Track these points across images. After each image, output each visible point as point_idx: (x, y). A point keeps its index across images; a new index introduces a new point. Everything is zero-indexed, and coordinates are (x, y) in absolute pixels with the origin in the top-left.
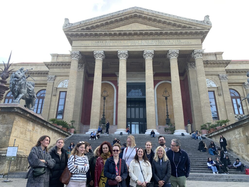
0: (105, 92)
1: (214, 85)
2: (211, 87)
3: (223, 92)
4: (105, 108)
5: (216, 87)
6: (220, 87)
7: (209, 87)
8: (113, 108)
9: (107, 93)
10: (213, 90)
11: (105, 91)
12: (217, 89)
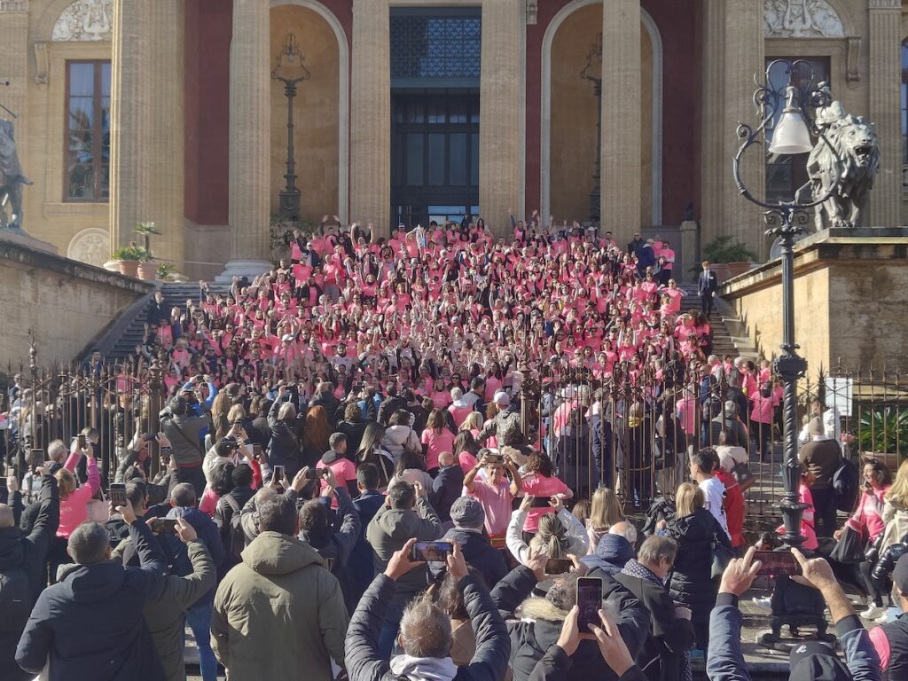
0: (291, 57)
1: (834, 28)
2: (819, 36)
3: (871, 66)
4: (295, 138)
5: (841, 35)
6: (859, 38)
7: (808, 35)
8: (335, 141)
9: (302, 59)
10: (825, 53)
11: (290, 49)
12: (844, 46)
